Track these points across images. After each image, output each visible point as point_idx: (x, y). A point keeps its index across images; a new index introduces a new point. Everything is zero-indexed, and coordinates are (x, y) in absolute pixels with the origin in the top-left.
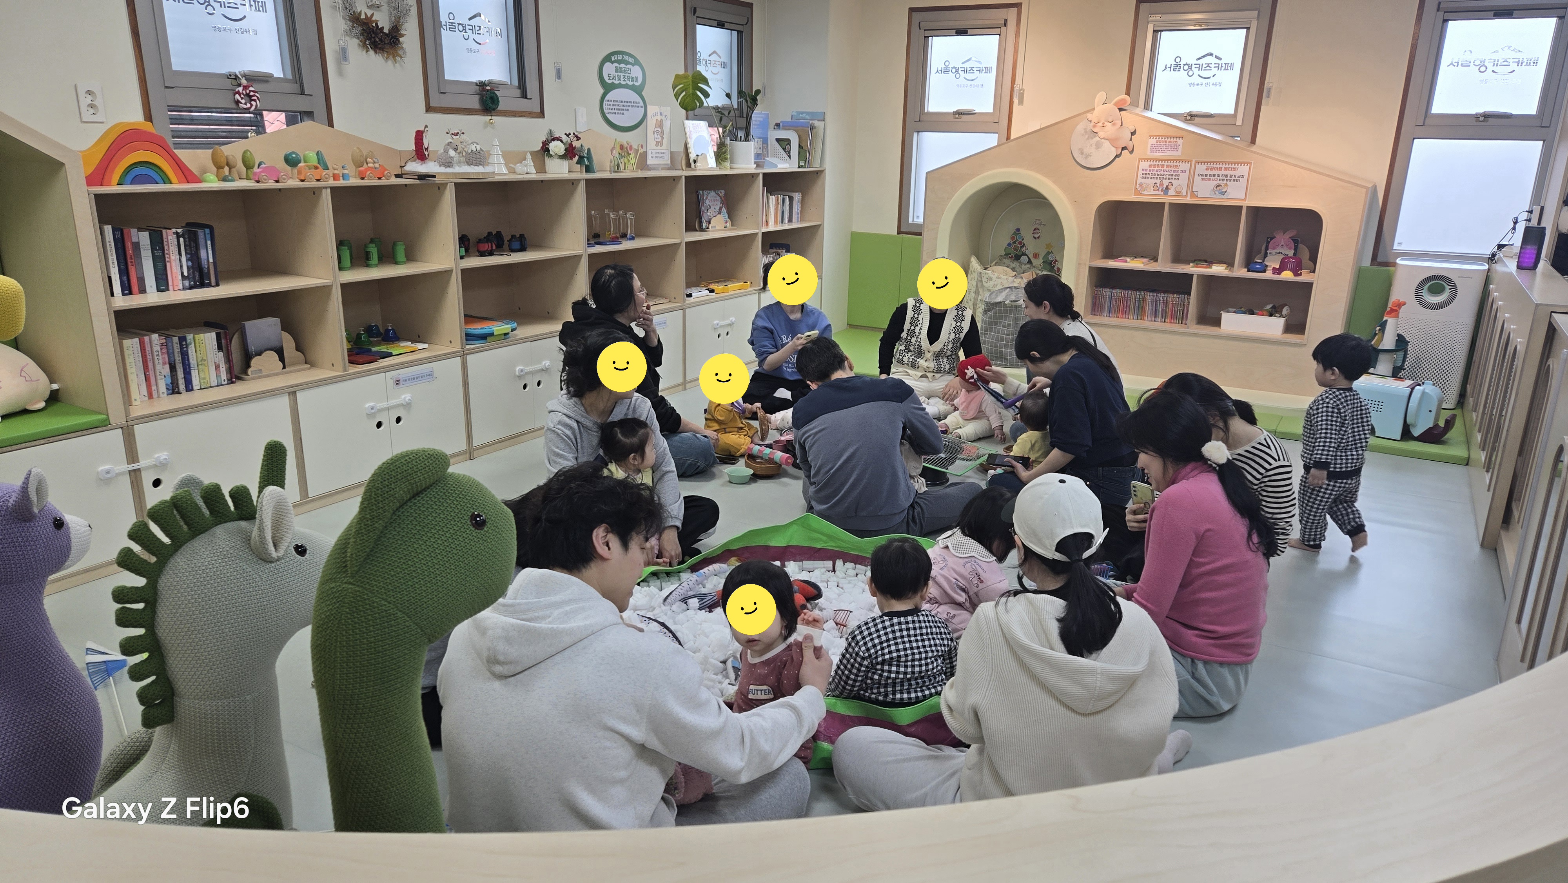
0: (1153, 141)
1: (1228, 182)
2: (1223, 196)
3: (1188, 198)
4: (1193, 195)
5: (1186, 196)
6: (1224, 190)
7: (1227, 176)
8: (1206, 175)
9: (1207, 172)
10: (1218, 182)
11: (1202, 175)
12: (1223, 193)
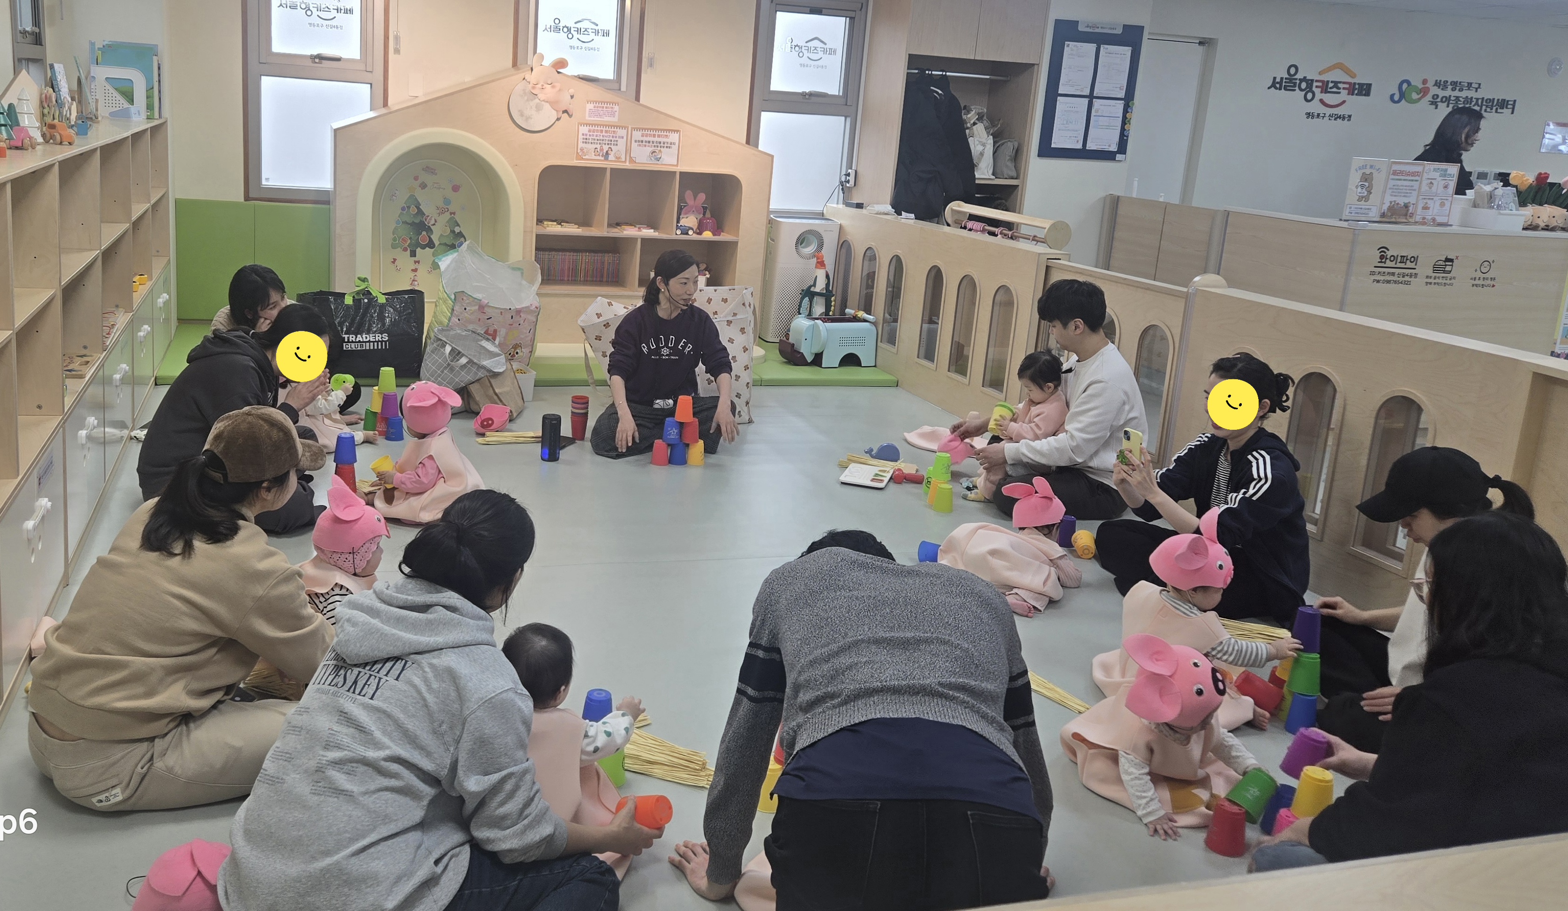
0: (590, 106)
1: (662, 149)
2: (658, 162)
3: (627, 164)
4: (632, 161)
5: (625, 162)
6: (659, 156)
7: (660, 143)
8: (642, 141)
9: (642, 139)
10: (653, 148)
11: (639, 141)
12: (658, 159)
